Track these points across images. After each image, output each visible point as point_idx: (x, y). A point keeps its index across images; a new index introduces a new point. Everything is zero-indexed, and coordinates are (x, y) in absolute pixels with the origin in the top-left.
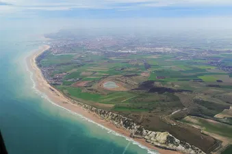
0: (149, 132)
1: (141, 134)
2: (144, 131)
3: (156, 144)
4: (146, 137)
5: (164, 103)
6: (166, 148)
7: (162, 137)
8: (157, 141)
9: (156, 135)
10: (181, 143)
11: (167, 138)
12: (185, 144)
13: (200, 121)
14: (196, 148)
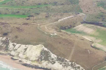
0: (18, 45)
1: (7, 49)
2: (11, 45)
3: (25, 61)
4: (13, 53)
5: (54, 7)
6: (36, 67)
7: (34, 51)
8: (27, 58)
9: (26, 49)
10: (58, 59)
11: (41, 53)
12: (63, 61)
13: (98, 31)
14: (78, 65)
